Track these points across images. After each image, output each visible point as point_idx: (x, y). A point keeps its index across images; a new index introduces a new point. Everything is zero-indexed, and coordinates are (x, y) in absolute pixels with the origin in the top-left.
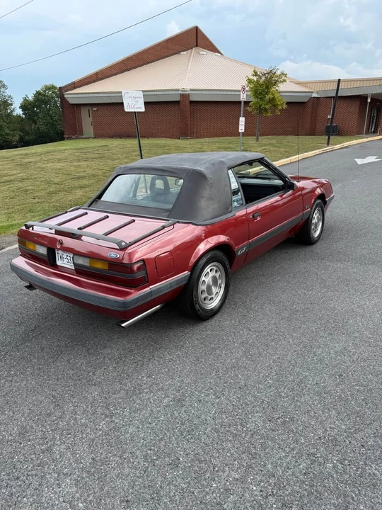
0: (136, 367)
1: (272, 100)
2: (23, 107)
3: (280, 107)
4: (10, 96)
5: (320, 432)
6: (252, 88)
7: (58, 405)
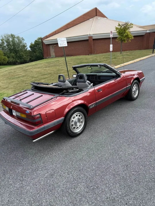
0: (40, 158)
1: (127, 36)
2: (31, 47)
3: (131, 39)
4: (26, 43)
5: (108, 195)
6: (118, 31)
7: (4, 174)
